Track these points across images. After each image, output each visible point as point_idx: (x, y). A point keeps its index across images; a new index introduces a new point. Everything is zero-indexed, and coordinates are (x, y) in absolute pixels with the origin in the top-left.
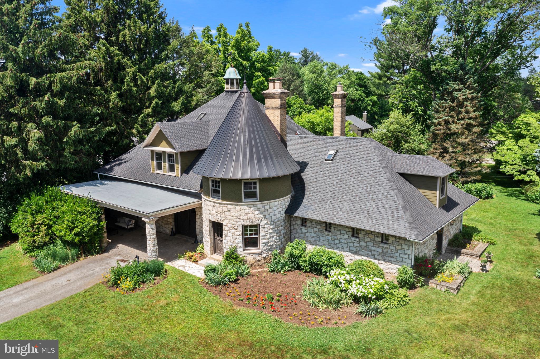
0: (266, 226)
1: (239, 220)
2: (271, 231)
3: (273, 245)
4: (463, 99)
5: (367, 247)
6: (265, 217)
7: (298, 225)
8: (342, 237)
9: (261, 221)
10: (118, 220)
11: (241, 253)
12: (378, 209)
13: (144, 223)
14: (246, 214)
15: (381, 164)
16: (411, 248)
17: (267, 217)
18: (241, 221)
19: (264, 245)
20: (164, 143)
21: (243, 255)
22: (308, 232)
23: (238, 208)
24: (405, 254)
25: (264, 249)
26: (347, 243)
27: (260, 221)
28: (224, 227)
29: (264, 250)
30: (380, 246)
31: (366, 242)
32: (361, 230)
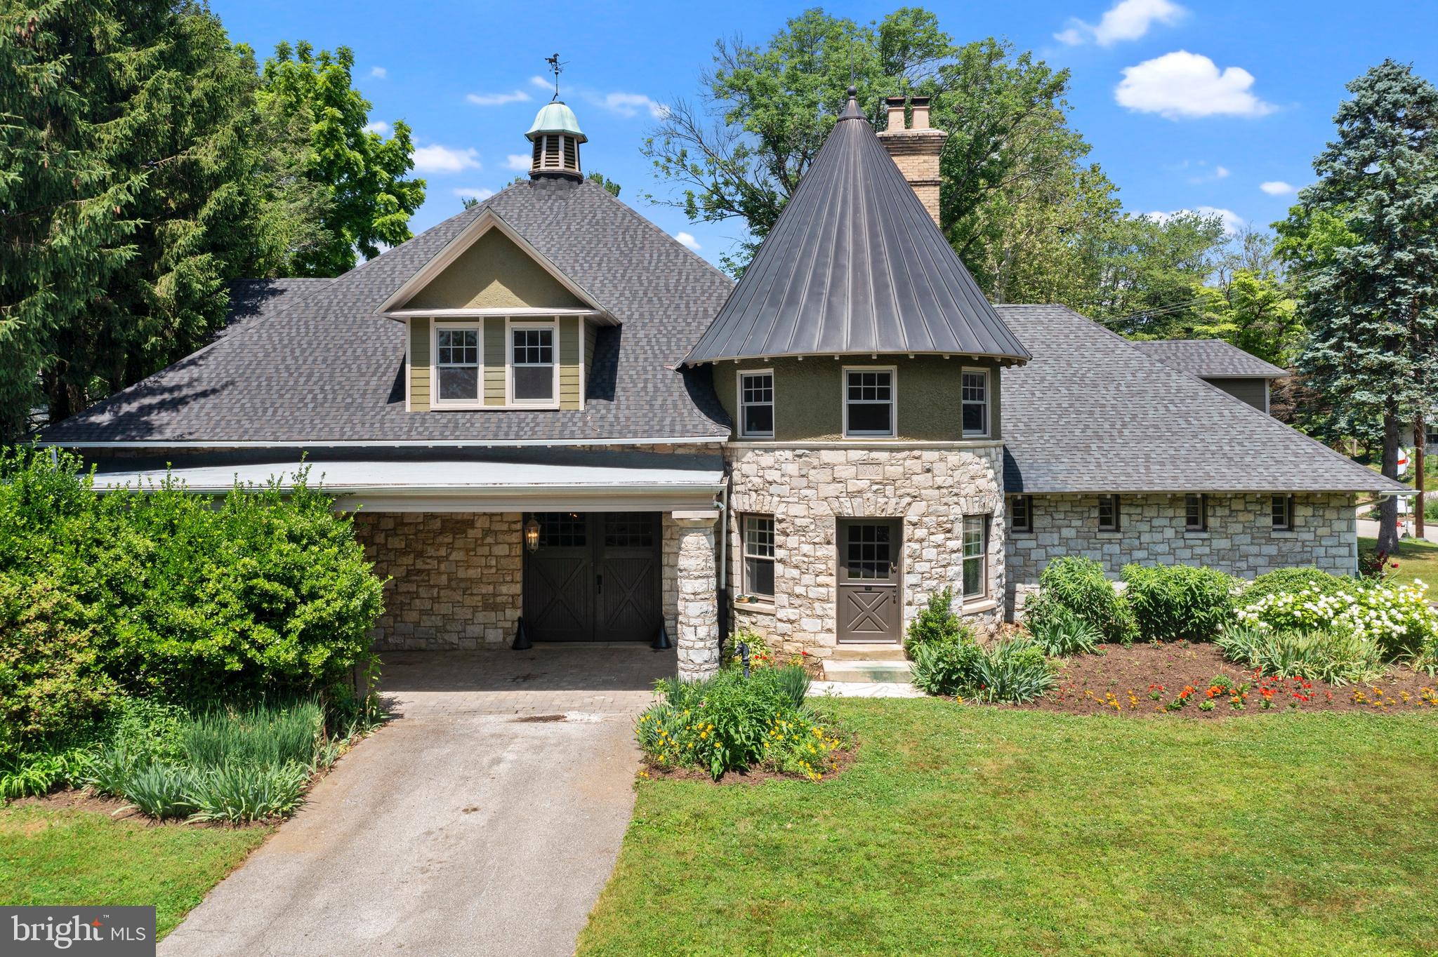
0: (1000, 520)
1: (955, 498)
5: (1235, 548)
8: (1158, 537)
11: (960, 613)
14: (973, 478)
18: (962, 500)
20: (496, 288)
21: (964, 618)
22: (1038, 546)
23: (953, 458)
24: (1340, 545)
25: (998, 595)
26: (1172, 552)
28: (907, 531)
30: (1270, 540)
31: (1230, 537)
32: (1214, 507)
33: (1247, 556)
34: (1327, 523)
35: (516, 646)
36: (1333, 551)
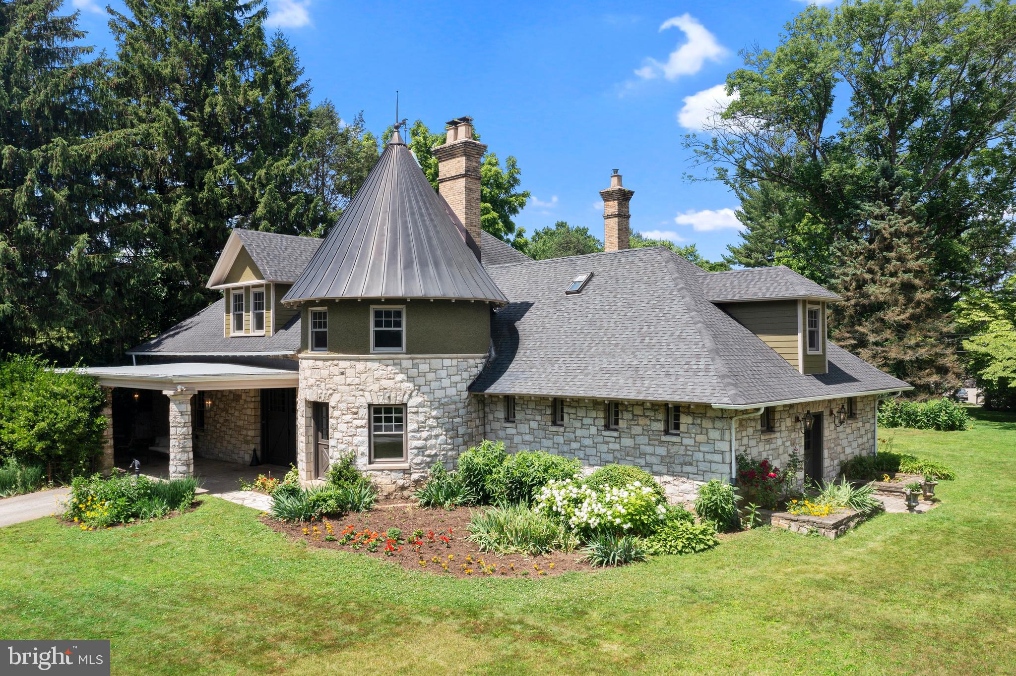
0: (420, 410)
1: (361, 393)
2: (431, 422)
3: (436, 455)
4: (891, 234)
5: (636, 447)
6: (419, 390)
7: (498, 420)
8: (584, 432)
9: (410, 396)
10: (157, 442)
11: (364, 469)
12: (658, 360)
13: (167, 400)
14: (377, 379)
15: (676, 285)
16: (727, 437)
17: (423, 389)
18: (367, 394)
19: (416, 451)
20: (248, 271)
21: (369, 473)
22: (518, 434)
23: (360, 366)
24: (715, 452)
25: (415, 461)
26: (595, 445)
27: (406, 396)
28: (331, 410)
29: (417, 464)
30: (662, 443)
31: (633, 437)
32: (622, 411)
33: (645, 454)
34: (704, 431)
35: (251, 465)
36: (709, 457)
